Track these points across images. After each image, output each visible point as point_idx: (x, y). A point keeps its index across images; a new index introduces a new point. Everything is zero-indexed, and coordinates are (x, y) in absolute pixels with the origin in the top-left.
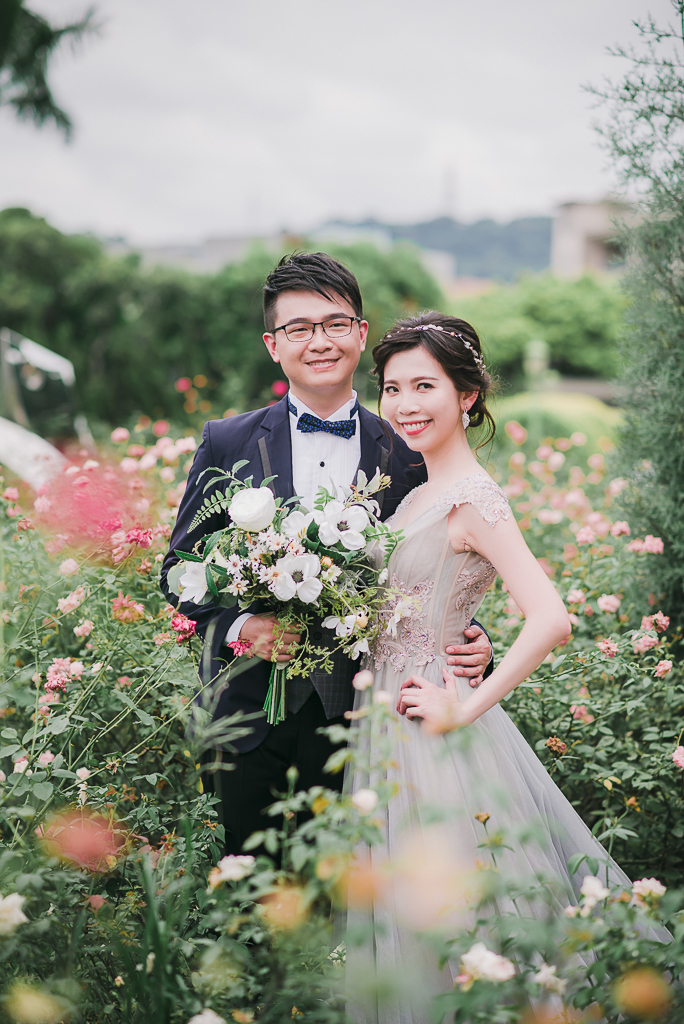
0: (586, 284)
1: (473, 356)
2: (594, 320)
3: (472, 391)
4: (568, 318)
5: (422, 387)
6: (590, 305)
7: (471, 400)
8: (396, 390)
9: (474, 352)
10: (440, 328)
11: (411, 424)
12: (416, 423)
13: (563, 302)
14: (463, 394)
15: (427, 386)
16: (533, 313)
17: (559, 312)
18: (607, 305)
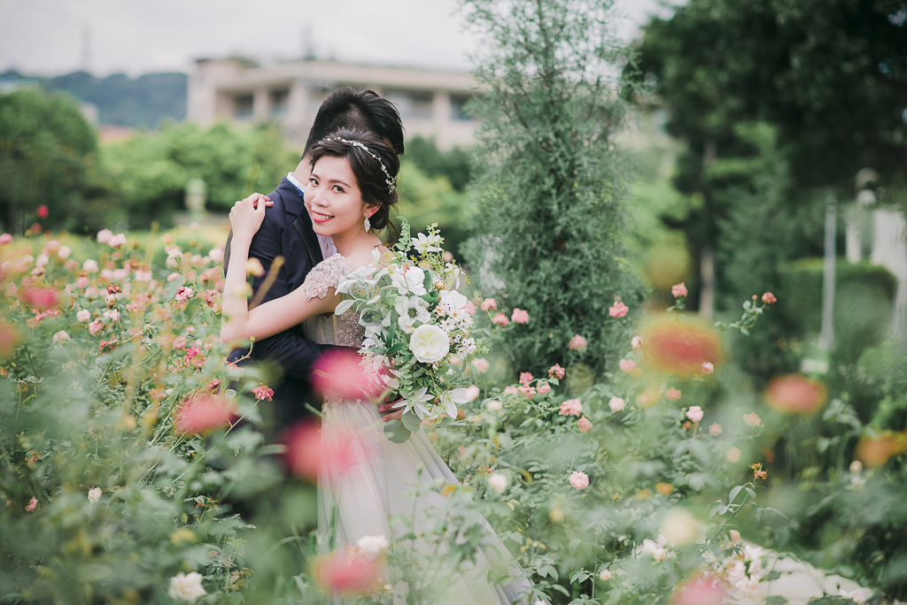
0: (221, 131)
1: (386, 177)
2: (229, 163)
3: (375, 205)
4: (206, 161)
5: (335, 188)
6: (225, 149)
7: (372, 211)
8: (317, 183)
9: (388, 175)
10: (366, 149)
11: (319, 214)
12: (322, 215)
13: (202, 147)
14: (367, 205)
15: (340, 189)
16: (175, 156)
17: (197, 155)
18: (240, 150)
